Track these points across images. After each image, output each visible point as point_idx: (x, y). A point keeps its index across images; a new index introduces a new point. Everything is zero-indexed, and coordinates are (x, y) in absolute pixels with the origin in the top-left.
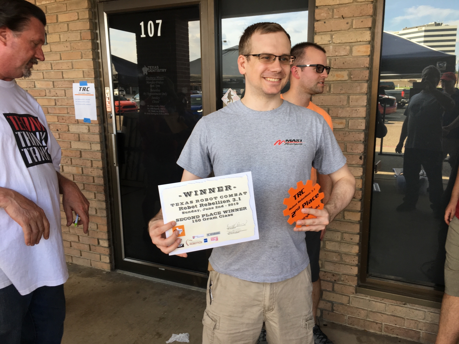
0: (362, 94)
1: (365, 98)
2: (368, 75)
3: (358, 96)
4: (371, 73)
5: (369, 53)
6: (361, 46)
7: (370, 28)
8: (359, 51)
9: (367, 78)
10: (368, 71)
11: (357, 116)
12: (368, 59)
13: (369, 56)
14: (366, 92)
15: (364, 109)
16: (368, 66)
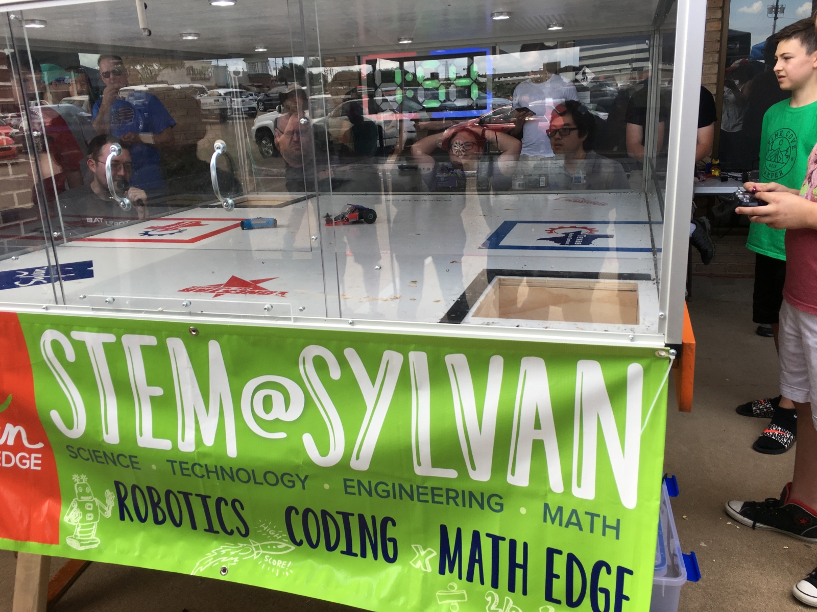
0: (714, 63)
1: (717, 66)
2: (719, 47)
3: (710, 65)
4: (721, 46)
5: (720, 29)
6: (713, 23)
7: (721, 7)
8: (711, 27)
9: (718, 50)
10: (719, 44)
11: (710, 82)
12: (720, 33)
13: (719, 31)
14: (717, 61)
15: (716, 76)
16: (719, 39)
